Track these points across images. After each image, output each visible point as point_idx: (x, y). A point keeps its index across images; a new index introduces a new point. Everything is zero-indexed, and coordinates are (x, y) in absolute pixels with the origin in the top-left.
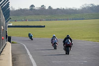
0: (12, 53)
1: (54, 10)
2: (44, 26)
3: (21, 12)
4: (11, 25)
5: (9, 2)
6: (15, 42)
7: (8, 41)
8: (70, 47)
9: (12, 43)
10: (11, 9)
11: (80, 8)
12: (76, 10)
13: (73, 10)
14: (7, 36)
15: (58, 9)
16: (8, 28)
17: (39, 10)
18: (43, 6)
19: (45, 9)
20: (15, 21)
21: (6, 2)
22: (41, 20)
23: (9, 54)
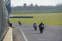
0: (13, 34)
1: (39, 6)
2: (33, 17)
3: (18, 8)
4: (12, 16)
5: (10, 2)
6: (14, 27)
7: (10, 26)
8: (43, 29)
9: (13, 27)
10: (11, 6)
11: (56, 5)
12: (53, 7)
13: (51, 6)
14: (9, 23)
15: (41, 6)
16: (10, 18)
17: (29, 7)
18: (32, 4)
19: (33, 6)
20: (15, 14)
21: (9, 2)
22: (30, 13)
23: (11, 34)
